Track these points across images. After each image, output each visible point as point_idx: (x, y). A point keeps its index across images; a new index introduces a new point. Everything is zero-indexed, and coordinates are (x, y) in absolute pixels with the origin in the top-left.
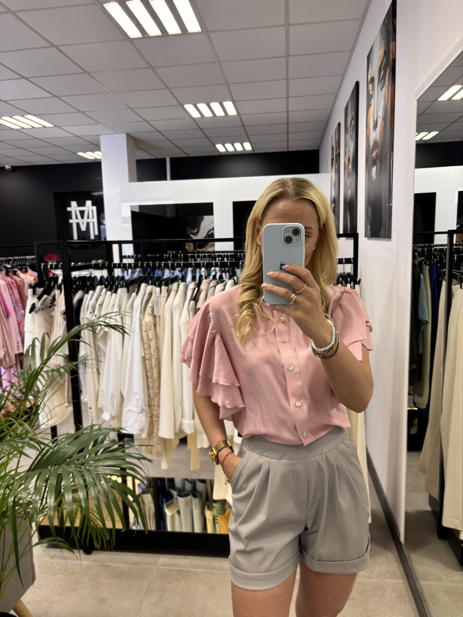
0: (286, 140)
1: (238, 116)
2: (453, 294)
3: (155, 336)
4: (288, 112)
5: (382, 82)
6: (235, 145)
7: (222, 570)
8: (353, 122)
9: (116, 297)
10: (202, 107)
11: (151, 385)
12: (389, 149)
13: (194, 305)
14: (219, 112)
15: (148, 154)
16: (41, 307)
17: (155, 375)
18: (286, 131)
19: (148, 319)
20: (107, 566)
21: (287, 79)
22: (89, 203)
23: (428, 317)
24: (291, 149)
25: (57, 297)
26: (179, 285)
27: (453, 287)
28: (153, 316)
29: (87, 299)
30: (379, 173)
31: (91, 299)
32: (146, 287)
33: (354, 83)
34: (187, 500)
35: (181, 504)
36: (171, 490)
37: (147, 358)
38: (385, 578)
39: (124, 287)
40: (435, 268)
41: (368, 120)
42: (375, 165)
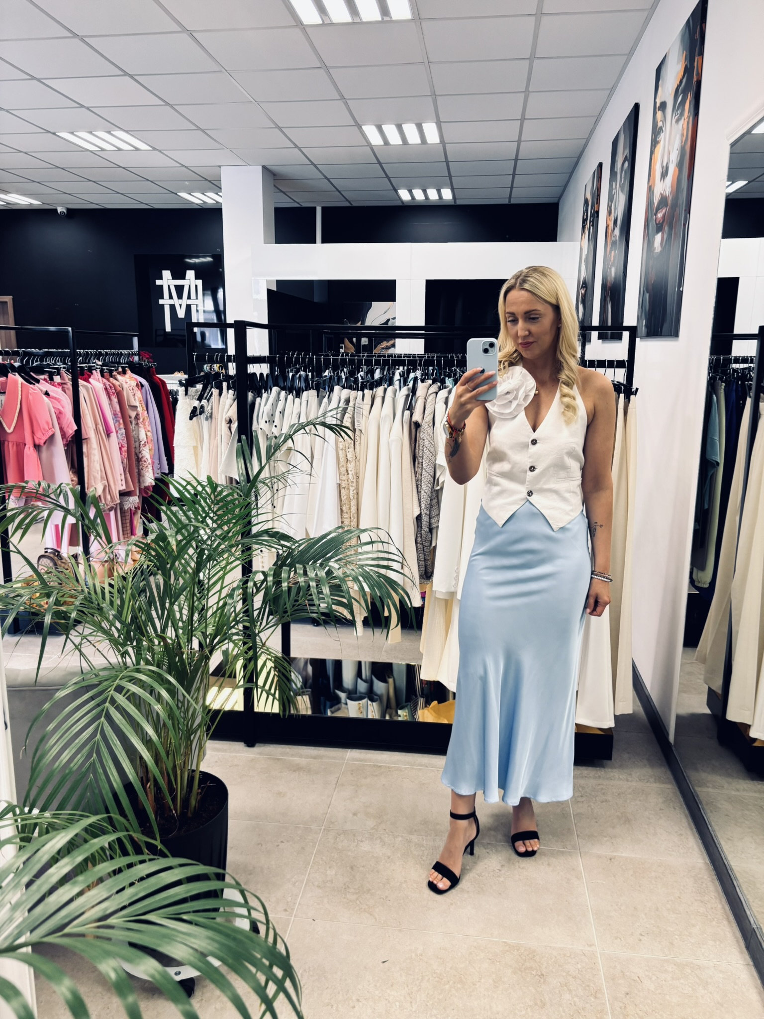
0: (510, 186)
1: (441, 145)
3: (354, 457)
4: (519, 141)
5: (679, 112)
6: (428, 191)
7: (432, 767)
8: (626, 164)
9: (302, 402)
10: (390, 130)
12: (683, 209)
13: (409, 417)
14: (413, 137)
15: (291, 200)
18: (512, 173)
21: (527, 92)
22: (190, 274)
23: (720, 457)
24: (513, 201)
26: (385, 390)
29: (260, 403)
30: (666, 244)
31: (266, 404)
32: (341, 391)
34: (361, 705)
35: (353, 709)
36: (338, 692)
37: (344, 486)
38: (647, 782)
39: (313, 389)
40: (735, 386)
41: (652, 164)
42: (661, 231)
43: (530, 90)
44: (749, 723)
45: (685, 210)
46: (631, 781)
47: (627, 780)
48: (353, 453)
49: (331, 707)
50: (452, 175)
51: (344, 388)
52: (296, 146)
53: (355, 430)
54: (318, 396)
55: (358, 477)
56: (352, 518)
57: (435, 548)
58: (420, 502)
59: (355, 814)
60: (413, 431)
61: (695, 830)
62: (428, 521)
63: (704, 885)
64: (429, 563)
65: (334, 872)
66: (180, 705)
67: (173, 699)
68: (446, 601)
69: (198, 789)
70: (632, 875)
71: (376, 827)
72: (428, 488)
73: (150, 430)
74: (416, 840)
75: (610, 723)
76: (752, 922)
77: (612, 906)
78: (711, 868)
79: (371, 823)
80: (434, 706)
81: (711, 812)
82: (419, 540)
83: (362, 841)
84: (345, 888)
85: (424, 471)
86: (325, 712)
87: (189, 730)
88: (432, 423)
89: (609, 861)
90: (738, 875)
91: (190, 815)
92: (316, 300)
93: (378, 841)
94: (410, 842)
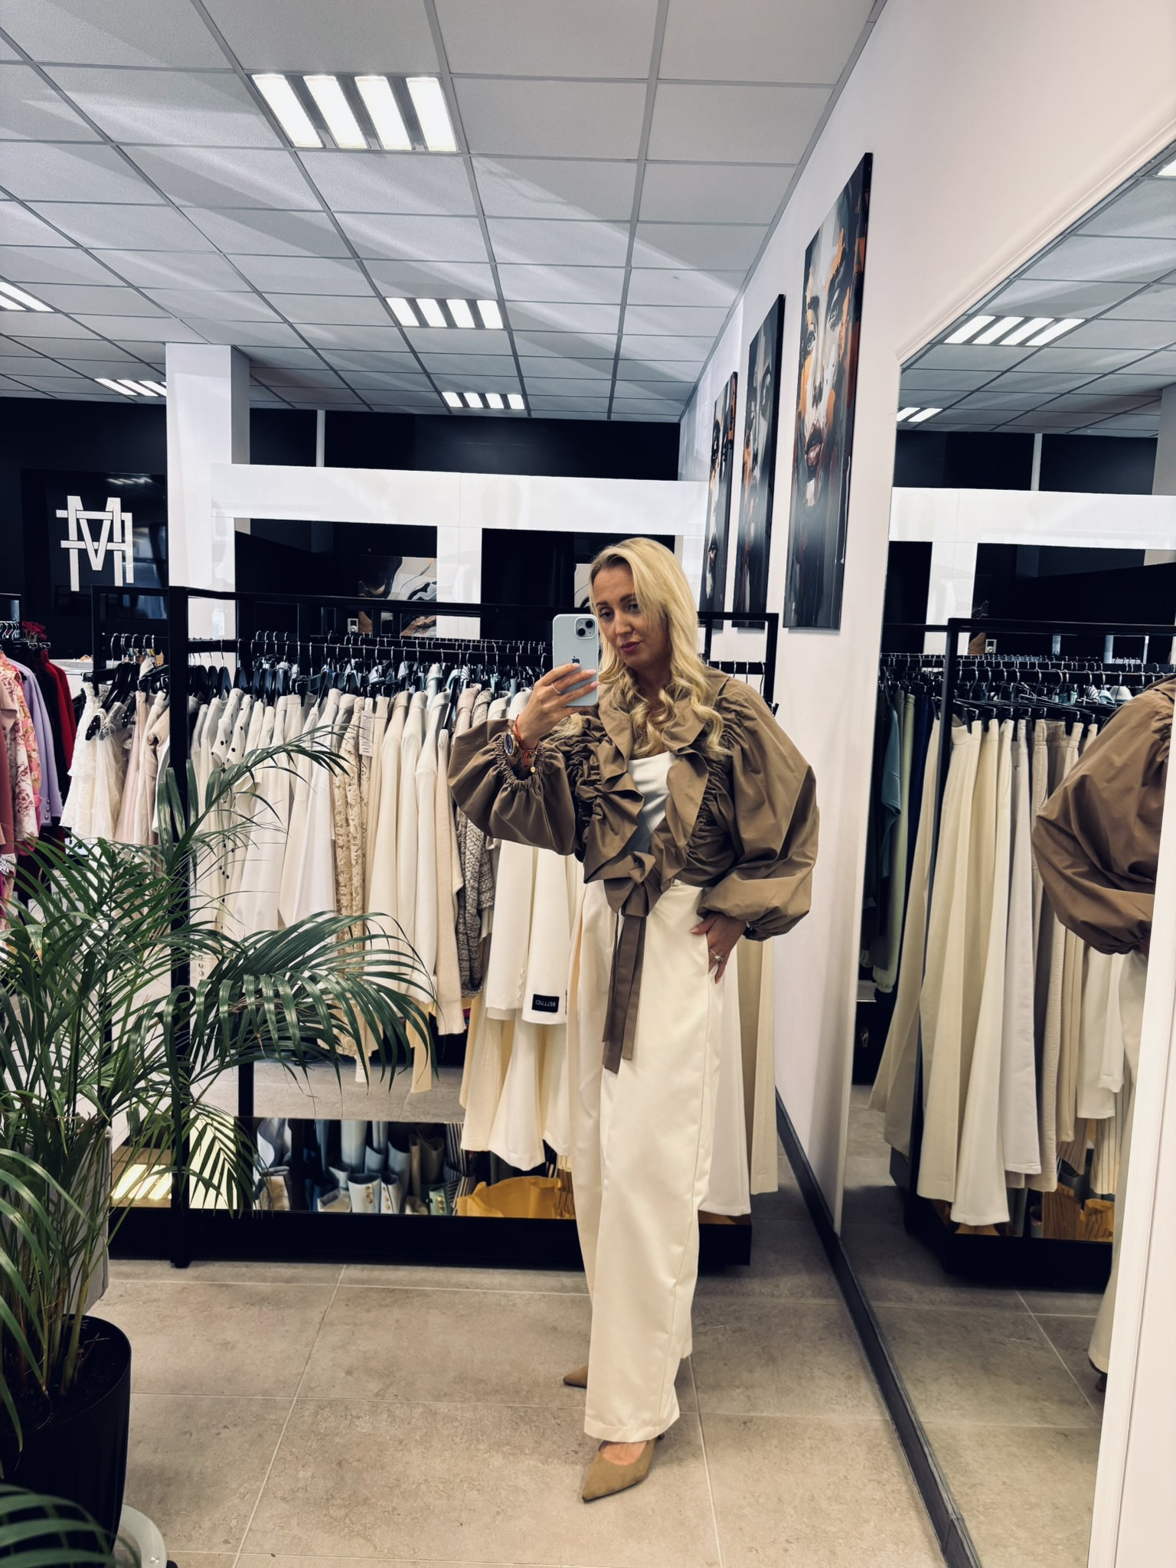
0: (608, 394)
1: (506, 333)
2: (953, 744)
3: (358, 799)
4: (620, 334)
5: (835, 314)
6: (488, 396)
8: (769, 377)
9: (276, 714)
10: (429, 308)
11: (344, 901)
12: (844, 448)
13: (447, 738)
14: (463, 319)
15: (277, 399)
16: (110, 727)
17: (356, 881)
18: (610, 377)
21: (628, 268)
22: (114, 503)
23: (902, 802)
24: (614, 418)
25: (138, 706)
26: (410, 696)
27: (954, 729)
28: (355, 758)
30: (822, 493)
32: (339, 696)
33: (774, 298)
34: (371, 1190)
35: (356, 1199)
36: (333, 1170)
37: (341, 844)
38: (802, 1297)
39: (295, 693)
41: (802, 383)
42: (815, 476)
43: (633, 265)
44: (950, 1201)
45: (845, 451)
46: (780, 1296)
47: (773, 1295)
48: (357, 792)
49: (322, 1195)
50: (524, 375)
51: (344, 691)
52: (286, 321)
53: (360, 757)
54: (302, 705)
55: (363, 827)
56: (354, 895)
57: (488, 940)
58: (463, 870)
59: (349, 1373)
61: (869, 1368)
62: (476, 898)
63: (882, 1455)
64: (476, 964)
65: (310, 1474)
66: (52, 1208)
67: (39, 1199)
68: (502, 1022)
69: (79, 1348)
70: (776, 1447)
71: (382, 1392)
72: (476, 847)
73: (37, 748)
74: (446, 1411)
75: (745, 1209)
76: (950, 1510)
77: (745, 1498)
78: (894, 1427)
79: (373, 1386)
80: (481, 1190)
81: (894, 1339)
82: (461, 928)
83: (358, 1418)
84: (327, 1499)
86: (313, 1204)
87: (66, 1250)
89: (743, 1425)
90: (931, 1437)
91: (63, 1392)
92: (314, 550)
93: (385, 1416)
94: (436, 1413)
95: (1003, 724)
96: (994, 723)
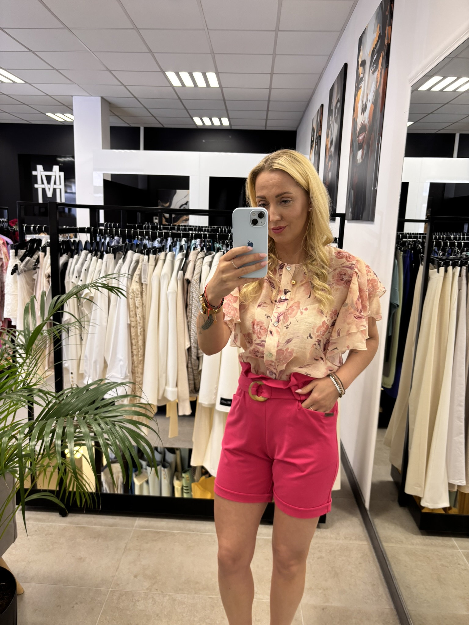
0: (265, 118)
1: (220, 89)
3: (141, 304)
4: (270, 89)
5: (375, 65)
6: (213, 119)
8: (339, 104)
9: (102, 263)
10: (185, 76)
11: (135, 352)
12: (378, 133)
13: (183, 275)
14: (201, 83)
15: (123, 122)
16: (24, 269)
17: (140, 343)
18: (266, 109)
19: (135, 286)
20: (84, 528)
22: (56, 168)
23: (399, 302)
24: (268, 128)
25: (41, 259)
26: (166, 254)
28: (140, 284)
29: (72, 263)
30: (365, 156)
31: (76, 263)
32: (133, 254)
37: (133, 326)
39: (111, 253)
40: (409, 254)
41: (356, 103)
42: (362, 148)
43: (277, 53)
44: (421, 496)
45: (379, 134)
47: (336, 539)
48: (141, 301)
50: (228, 109)
51: (135, 252)
52: (122, 84)
53: (142, 284)
54: (115, 258)
55: (144, 318)
56: (139, 350)
57: (201, 371)
58: (190, 338)
59: (136, 576)
60: (186, 285)
61: (383, 580)
62: (196, 352)
64: (197, 381)
71: (150, 587)
72: (195, 328)
74: (180, 599)
79: (147, 584)
81: (395, 564)
83: (138, 601)
85: (193, 315)
88: (199, 281)
89: (322, 610)
92: (140, 187)
93: (151, 601)
94: (175, 600)
95: (454, 269)
96: (450, 268)
